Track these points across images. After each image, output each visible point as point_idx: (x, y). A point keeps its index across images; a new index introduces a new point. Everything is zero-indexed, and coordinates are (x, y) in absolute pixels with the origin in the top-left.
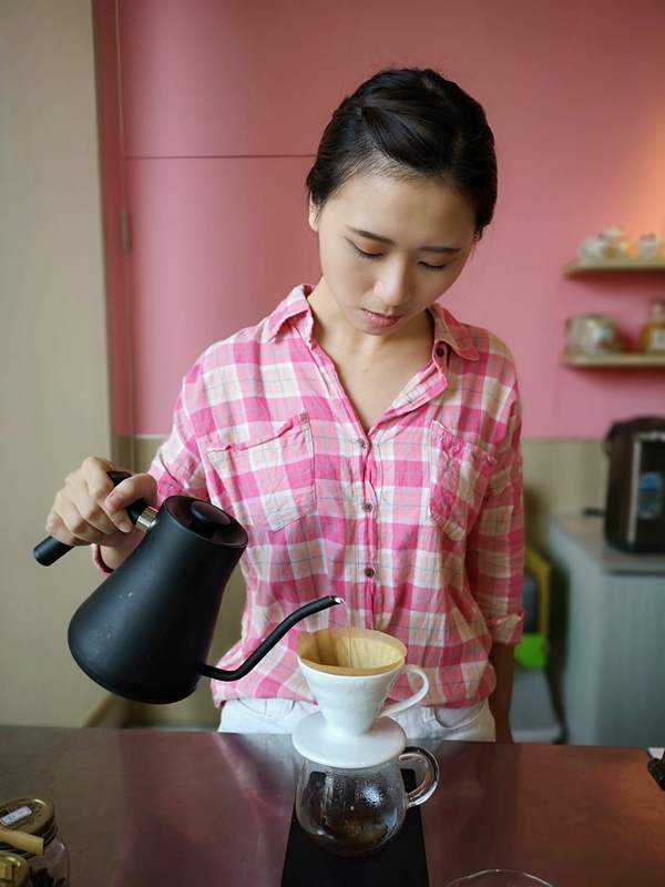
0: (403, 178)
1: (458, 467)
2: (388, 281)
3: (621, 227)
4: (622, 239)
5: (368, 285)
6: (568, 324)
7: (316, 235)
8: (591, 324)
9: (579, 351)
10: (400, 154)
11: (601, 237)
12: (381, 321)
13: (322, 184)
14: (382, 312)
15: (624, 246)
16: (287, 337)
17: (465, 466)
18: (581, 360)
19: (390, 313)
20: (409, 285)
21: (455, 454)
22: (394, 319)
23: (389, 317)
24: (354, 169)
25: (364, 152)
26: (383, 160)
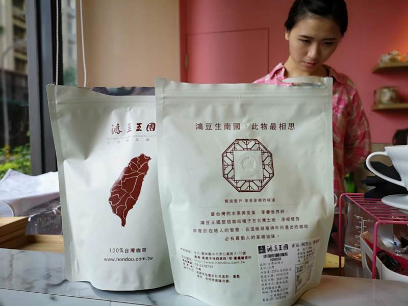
0: (316, 19)
1: (337, 115)
2: (312, 52)
3: (398, 50)
4: (398, 55)
5: (306, 53)
6: (375, 92)
7: (288, 42)
8: (386, 90)
9: (381, 102)
10: (315, 12)
11: (389, 54)
12: (310, 65)
13: (290, 25)
14: (310, 62)
15: (399, 58)
16: (276, 77)
17: (339, 115)
18: (381, 107)
19: (312, 62)
20: (319, 52)
21: (336, 111)
22: (314, 64)
23: (312, 64)
24: (301, 18)
25: (304, 13)
26: (310, 14)
